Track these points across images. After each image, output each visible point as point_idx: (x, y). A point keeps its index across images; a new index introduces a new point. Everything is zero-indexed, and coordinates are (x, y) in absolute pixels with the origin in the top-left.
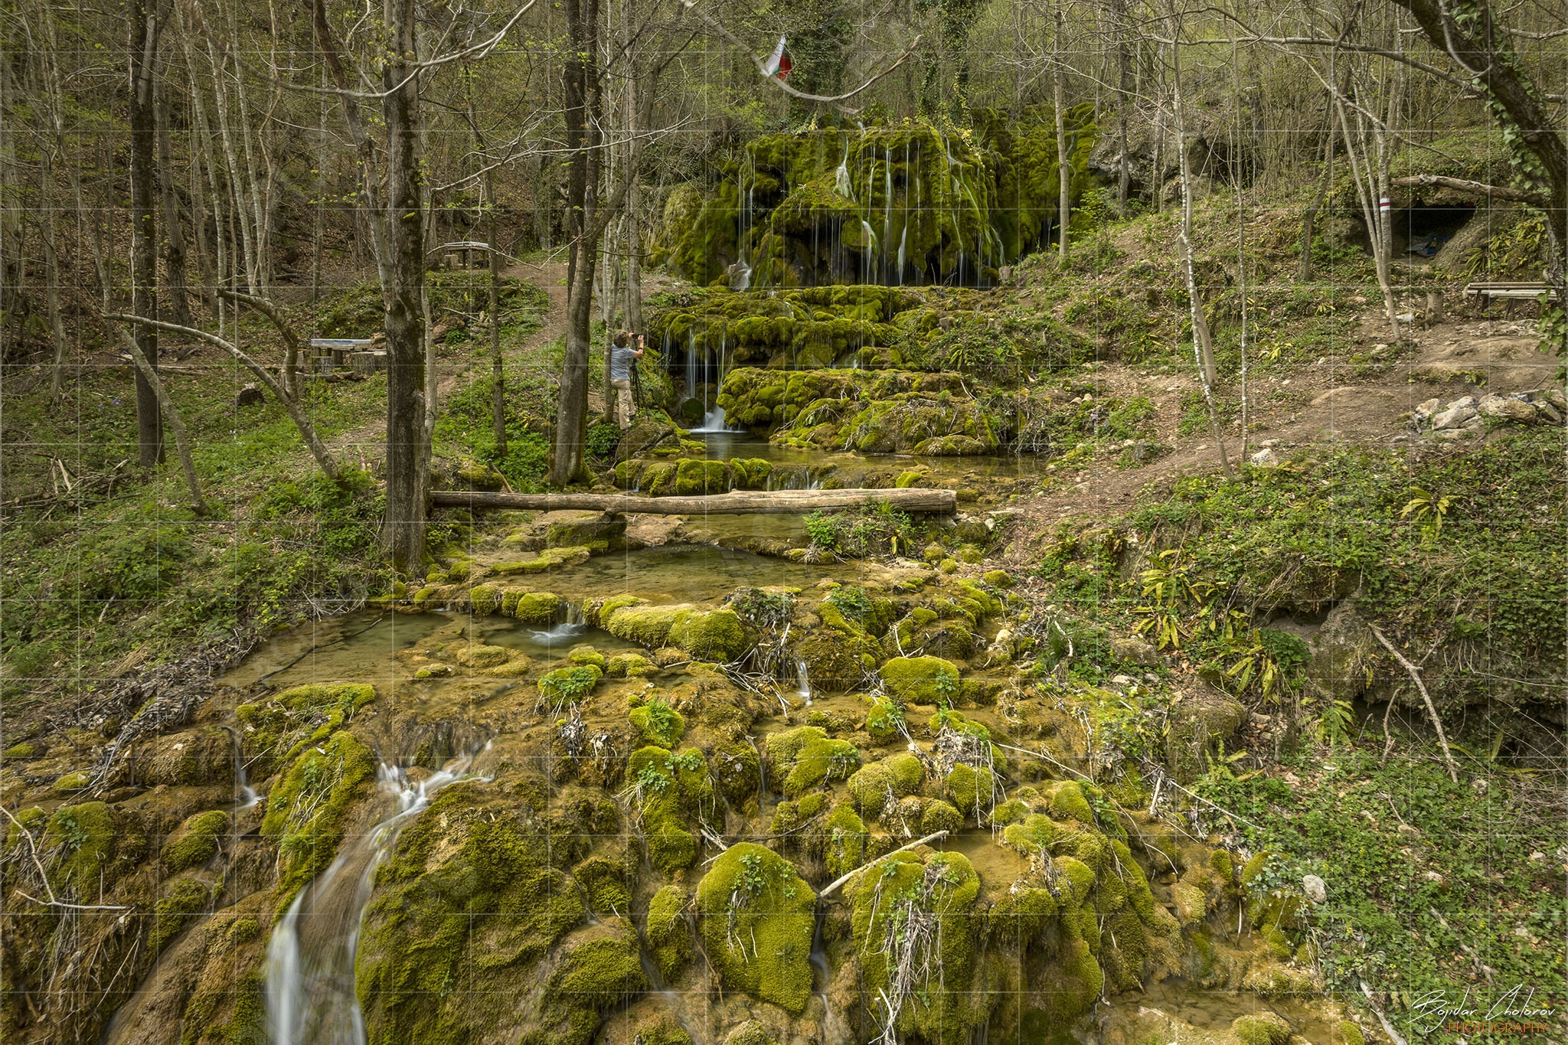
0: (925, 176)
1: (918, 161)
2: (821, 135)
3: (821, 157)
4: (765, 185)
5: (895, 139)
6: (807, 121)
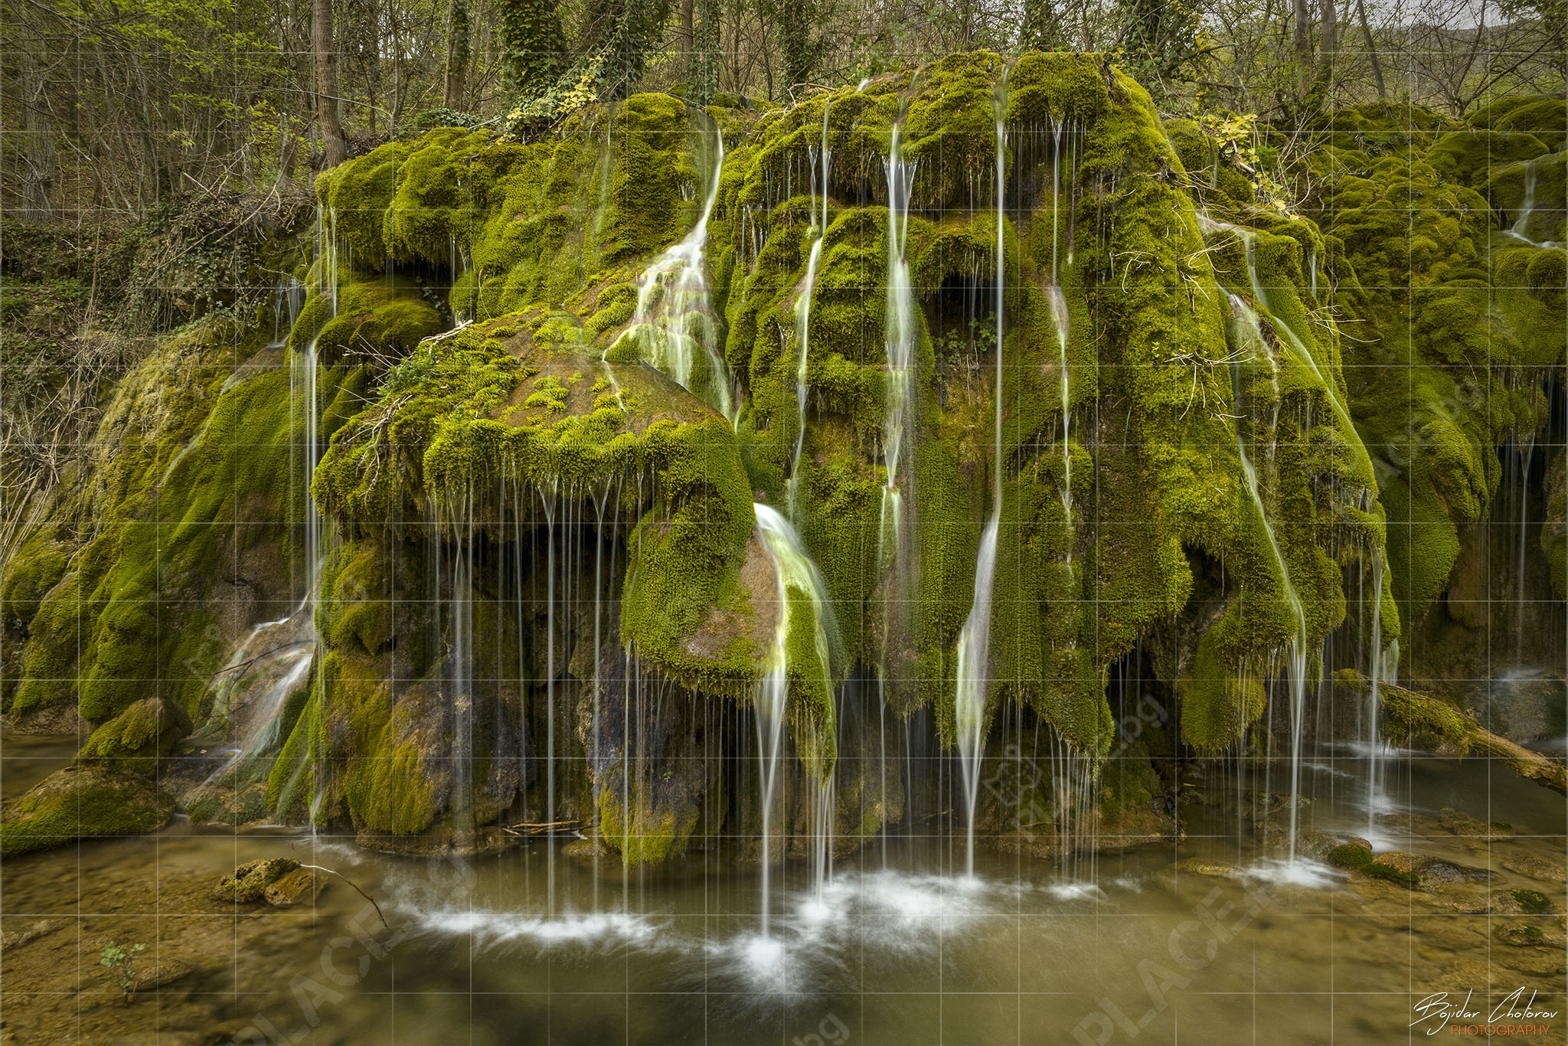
2: (602, 121)
3: (596, 206)
4: (370, 324)
5: (933, 105)
6: (561, 82)
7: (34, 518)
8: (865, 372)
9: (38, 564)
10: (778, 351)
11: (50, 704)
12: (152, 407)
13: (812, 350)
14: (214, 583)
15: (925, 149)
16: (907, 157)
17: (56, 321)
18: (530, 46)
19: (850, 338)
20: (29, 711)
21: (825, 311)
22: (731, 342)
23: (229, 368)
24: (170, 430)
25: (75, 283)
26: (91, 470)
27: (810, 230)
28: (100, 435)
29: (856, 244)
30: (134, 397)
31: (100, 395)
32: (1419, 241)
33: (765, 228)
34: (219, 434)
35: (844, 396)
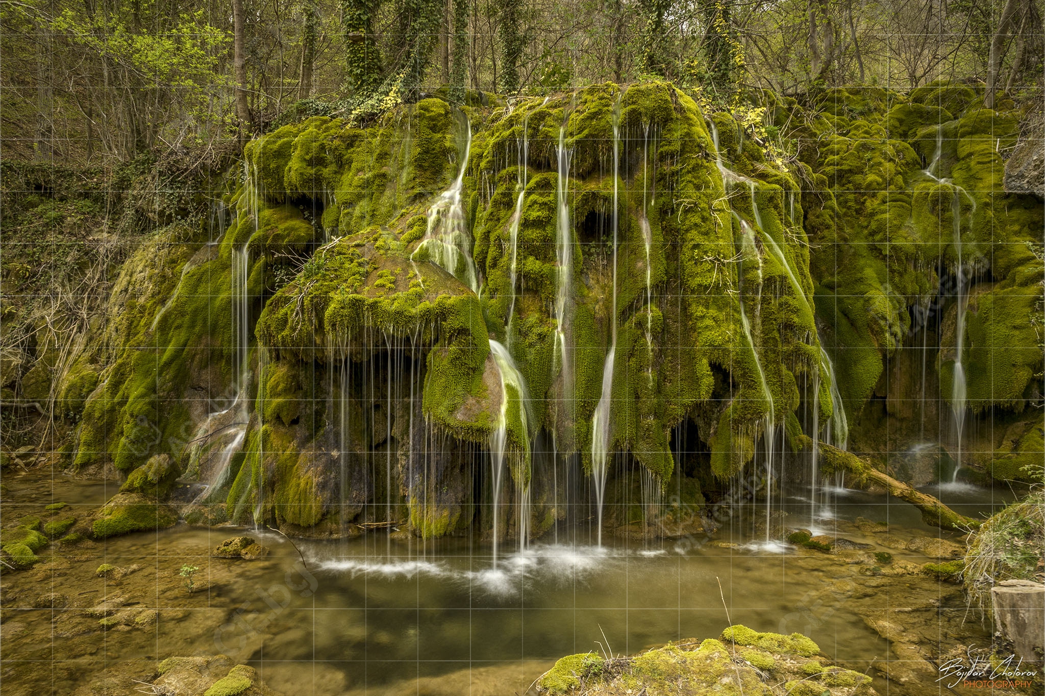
0: (664, 213)
1: (644, 173)
2: (405, 116)
3: (402, 168)
4: (278, 235)
5: (581, 117)
6: (381, 89)
7: (77, 349)
8: (546, 267)
9: (82, 378)
10: (501, 255)
11: (95, 462)
12: (143, 282)
13: (519, 254)
14: (185, 388)
15: (577, 142)
16: (567, 146)
17: (79, 227)
18: (363, 67)
19: (538, 247)
20: (84, 466)
21: (526, 233)
22: (477, 249)
23: (186, 257)
24: (153, 296)
25: (88, 202)
26: (108, 321)
27: (518, 186)
28: (112, 299)
29: (541, 195)
30: (131, 276)
31: (111, 275)
32: (871, 177)
33: (494, 184)
34: (185, 299)
35: (535, 280)
